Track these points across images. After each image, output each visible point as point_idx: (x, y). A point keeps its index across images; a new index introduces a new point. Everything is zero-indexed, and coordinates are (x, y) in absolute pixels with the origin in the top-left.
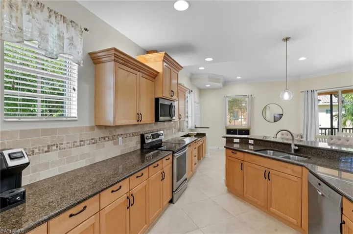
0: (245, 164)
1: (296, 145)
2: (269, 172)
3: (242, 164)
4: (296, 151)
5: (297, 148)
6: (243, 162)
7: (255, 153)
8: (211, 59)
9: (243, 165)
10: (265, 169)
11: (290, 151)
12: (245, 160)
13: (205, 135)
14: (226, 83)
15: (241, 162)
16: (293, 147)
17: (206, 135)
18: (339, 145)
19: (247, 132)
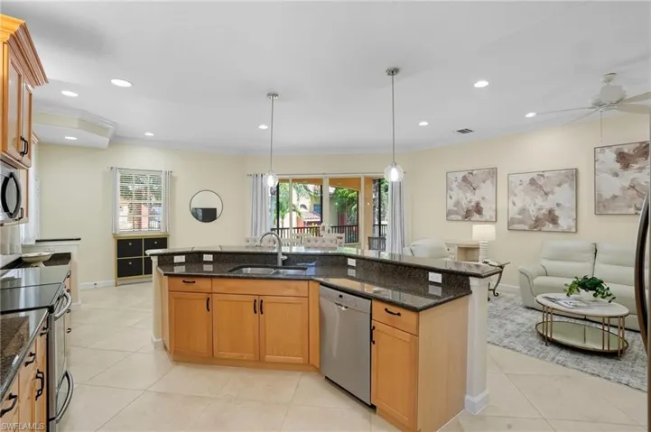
0: (215, 298)
1: (283, 254)
2: (262, 301)
3: (208, 299)
4: (284, 262)
5: (286, 257)
6: (210, 296)
7: (231, 275)
8: (127, 84)
9: (210, 301)
10: (252, 298)
11: (277, 263)
12: (214, 291)
13: (70, 258)
14: (117, 140)
15: (205, 296)
16: (281, 257)
17: (74, 257)
18: (323, 248)
19: (162, 242)
